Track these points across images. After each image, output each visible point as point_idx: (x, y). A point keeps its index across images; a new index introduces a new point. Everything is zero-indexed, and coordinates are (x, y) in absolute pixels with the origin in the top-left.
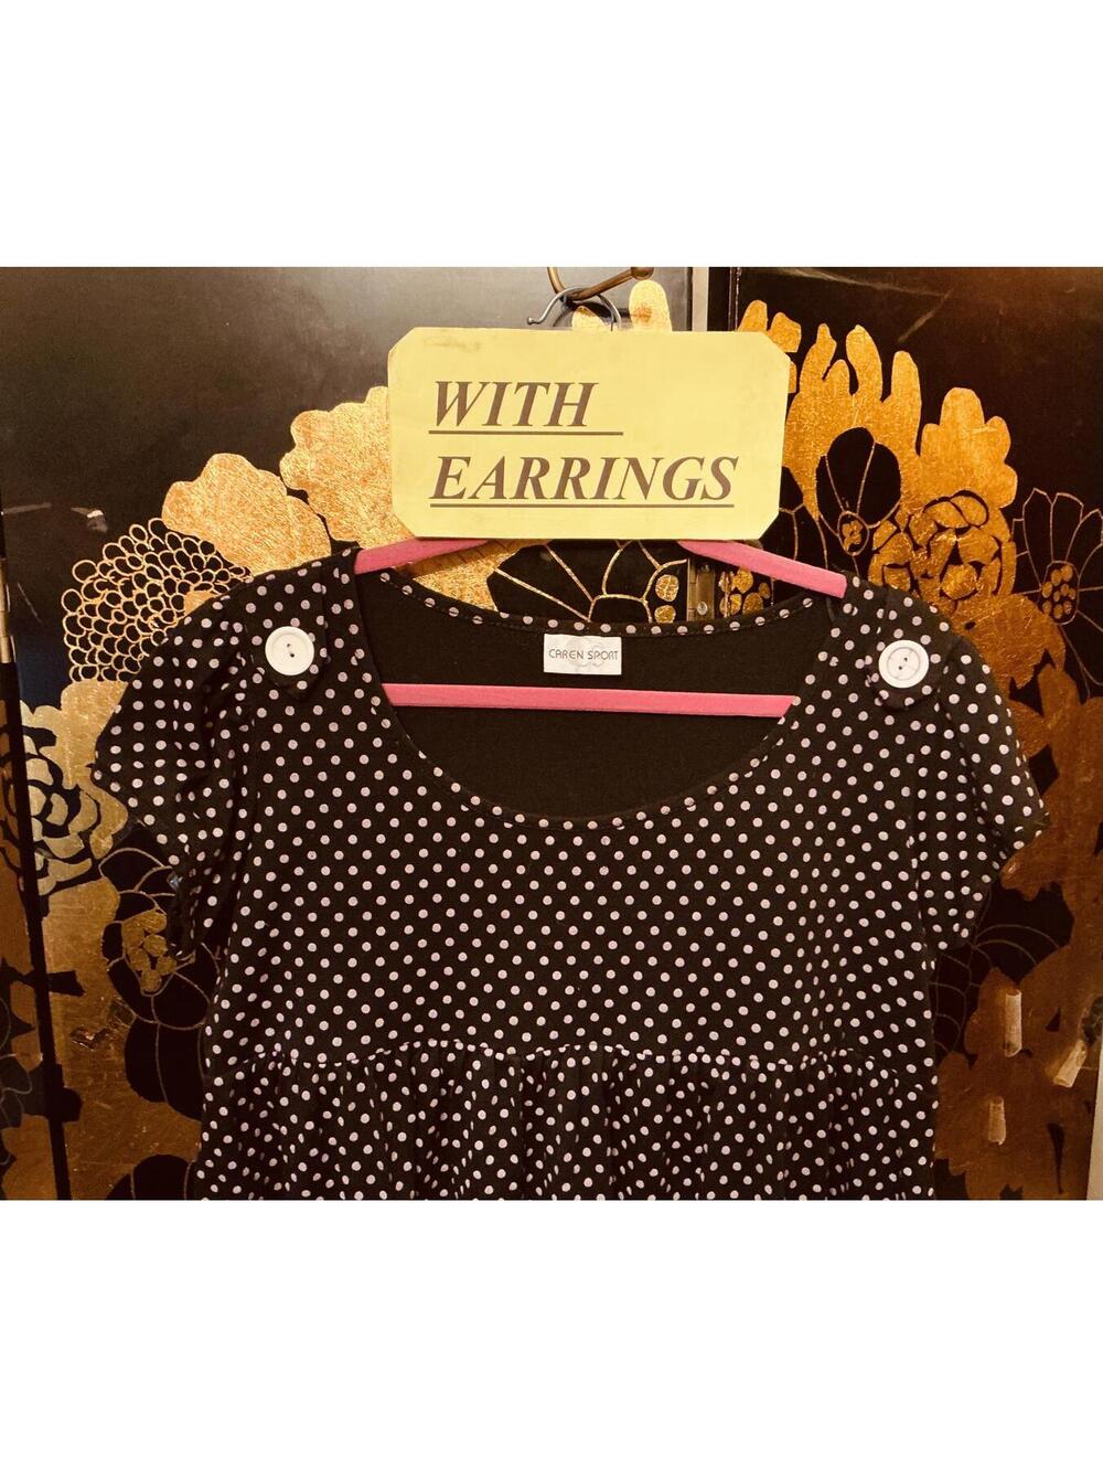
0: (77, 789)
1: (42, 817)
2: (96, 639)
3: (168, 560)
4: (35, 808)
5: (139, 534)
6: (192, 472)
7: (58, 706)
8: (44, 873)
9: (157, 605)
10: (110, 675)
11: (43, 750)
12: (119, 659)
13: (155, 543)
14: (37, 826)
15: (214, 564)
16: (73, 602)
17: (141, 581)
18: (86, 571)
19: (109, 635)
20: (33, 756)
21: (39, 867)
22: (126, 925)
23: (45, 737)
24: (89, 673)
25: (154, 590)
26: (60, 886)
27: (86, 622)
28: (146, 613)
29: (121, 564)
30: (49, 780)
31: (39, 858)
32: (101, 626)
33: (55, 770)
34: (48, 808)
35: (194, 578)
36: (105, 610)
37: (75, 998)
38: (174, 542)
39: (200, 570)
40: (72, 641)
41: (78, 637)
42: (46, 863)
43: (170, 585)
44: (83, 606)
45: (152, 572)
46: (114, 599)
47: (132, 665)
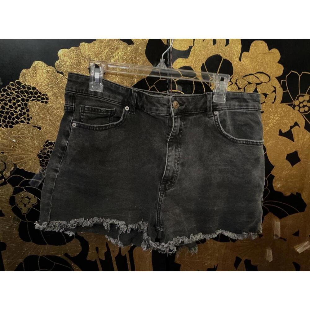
2: (1, 116)
3: (22, 92)
5: (13, 85)
6: (28, 67)
9: (19, 106)
10: (6, 126)
12: (9, 121)
13: (18, 87)
15: (36, 93)
17: (14, 99)
19: (5, 115)
25: (18, 101)
28: (16, 108)
32: (2, 112)
35: (30, 97)
36: (3, 108)
38: (24, 87)
39: (32, 95)
43: (23, 100)
45: (18, 96)
46: (6, 104)
47: (13, 123)
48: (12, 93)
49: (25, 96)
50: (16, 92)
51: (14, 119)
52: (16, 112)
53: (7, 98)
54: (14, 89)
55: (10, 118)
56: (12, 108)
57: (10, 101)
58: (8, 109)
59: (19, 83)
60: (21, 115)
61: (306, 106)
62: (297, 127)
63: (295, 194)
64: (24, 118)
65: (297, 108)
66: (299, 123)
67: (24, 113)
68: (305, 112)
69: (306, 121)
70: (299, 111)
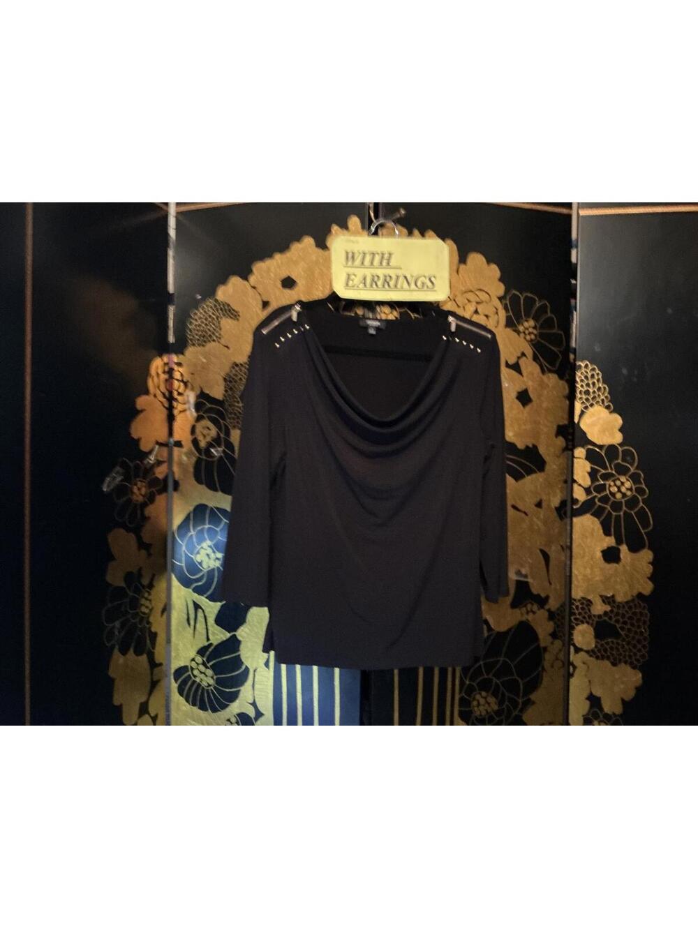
3: (217, 310)
6: (225, 282)
7: (184, 355)
8: (176, 408)
9: (213, 323)
10: (199, 345)
13: (214, 305)
15: (229, 310)
21: (175, 405)
22: (198, 425)
26: (180, 412)
35: (224, 314)
38: (219, 304)
39: (226, 311)
43: (217, 318)
59: (216, 300)
61: (532, 333)
62: (524, 358)
63: (531, 446)
64: (217, 337)
65: (522, 335)
66: (526, 353)
67: (217, 332)
68: (531, 340)
69: (534, 352)
70: (525, 338)
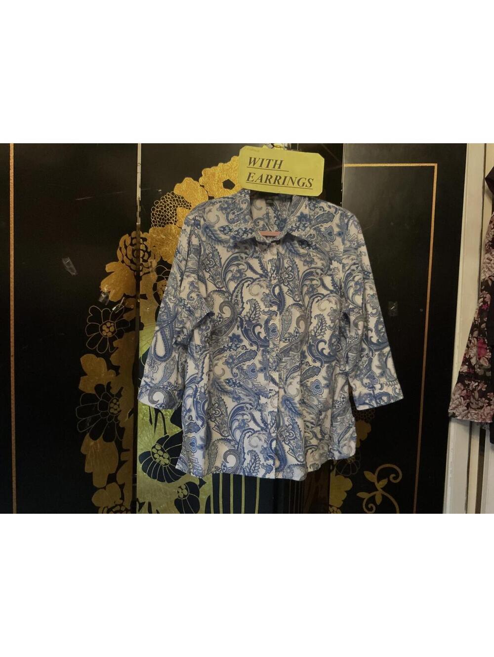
0: (151, 251)
1: (142, 258)
2: (158, 218)
3: (174, 200)
4: (141, 255)
5: (169, 195)
6: (181, 181)
7: (148, 233)
8: (142, 271)
9: (171, 210)
10: (160, 226)
11: (145, 243)
12: (162, 222)
13: (172, 197)
14: (141, 260)
15: (183, 201)
16: (154, 210)
17: (168, 205)
18: (157, 203)
19: (160, 217)
20: (141, 244)
21: (141, 269)
22: (158, 283)
23: (145, 240)
24: (155, 225)
25: (171, 207)
26: (145, 274)
27: (156, 214)
28: (168, 212)
29: (164, 201)
30: (145, 249)
31: (141, 267)
32: (159, 215)
33: (146, 247)
34: (144, 255)
35: (179, 204)
36: (160, 212)
37: (146, 300)
38: (176, 197)
39: (180, 202)
40: (153, 218)
41: (154, 217)
42: (142, 268)
43: (174, 206)
44: (155, 211)
45: (171, 203)
46: (162, 209)
47: (165, 224)
48: (167, 201)
49: (176, 203)
50: (171, 200)
51: (166, 221)
52: (168, 215)
53: (163, 204)
54: (169, 198)
55: (163, 219)
56: (166, 212)
57: (165, 207)
58: (163, 213)
59: (173, 194)
60: (171, 218)
64: (173, 220)
67: (173, 216)
